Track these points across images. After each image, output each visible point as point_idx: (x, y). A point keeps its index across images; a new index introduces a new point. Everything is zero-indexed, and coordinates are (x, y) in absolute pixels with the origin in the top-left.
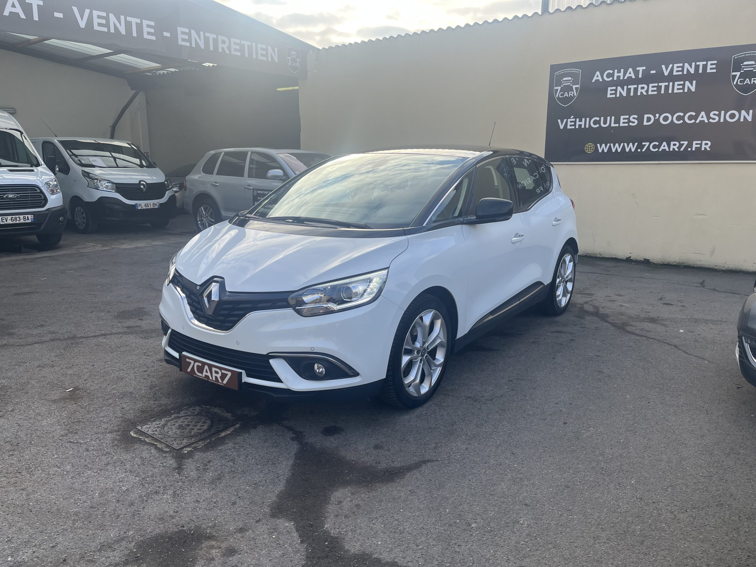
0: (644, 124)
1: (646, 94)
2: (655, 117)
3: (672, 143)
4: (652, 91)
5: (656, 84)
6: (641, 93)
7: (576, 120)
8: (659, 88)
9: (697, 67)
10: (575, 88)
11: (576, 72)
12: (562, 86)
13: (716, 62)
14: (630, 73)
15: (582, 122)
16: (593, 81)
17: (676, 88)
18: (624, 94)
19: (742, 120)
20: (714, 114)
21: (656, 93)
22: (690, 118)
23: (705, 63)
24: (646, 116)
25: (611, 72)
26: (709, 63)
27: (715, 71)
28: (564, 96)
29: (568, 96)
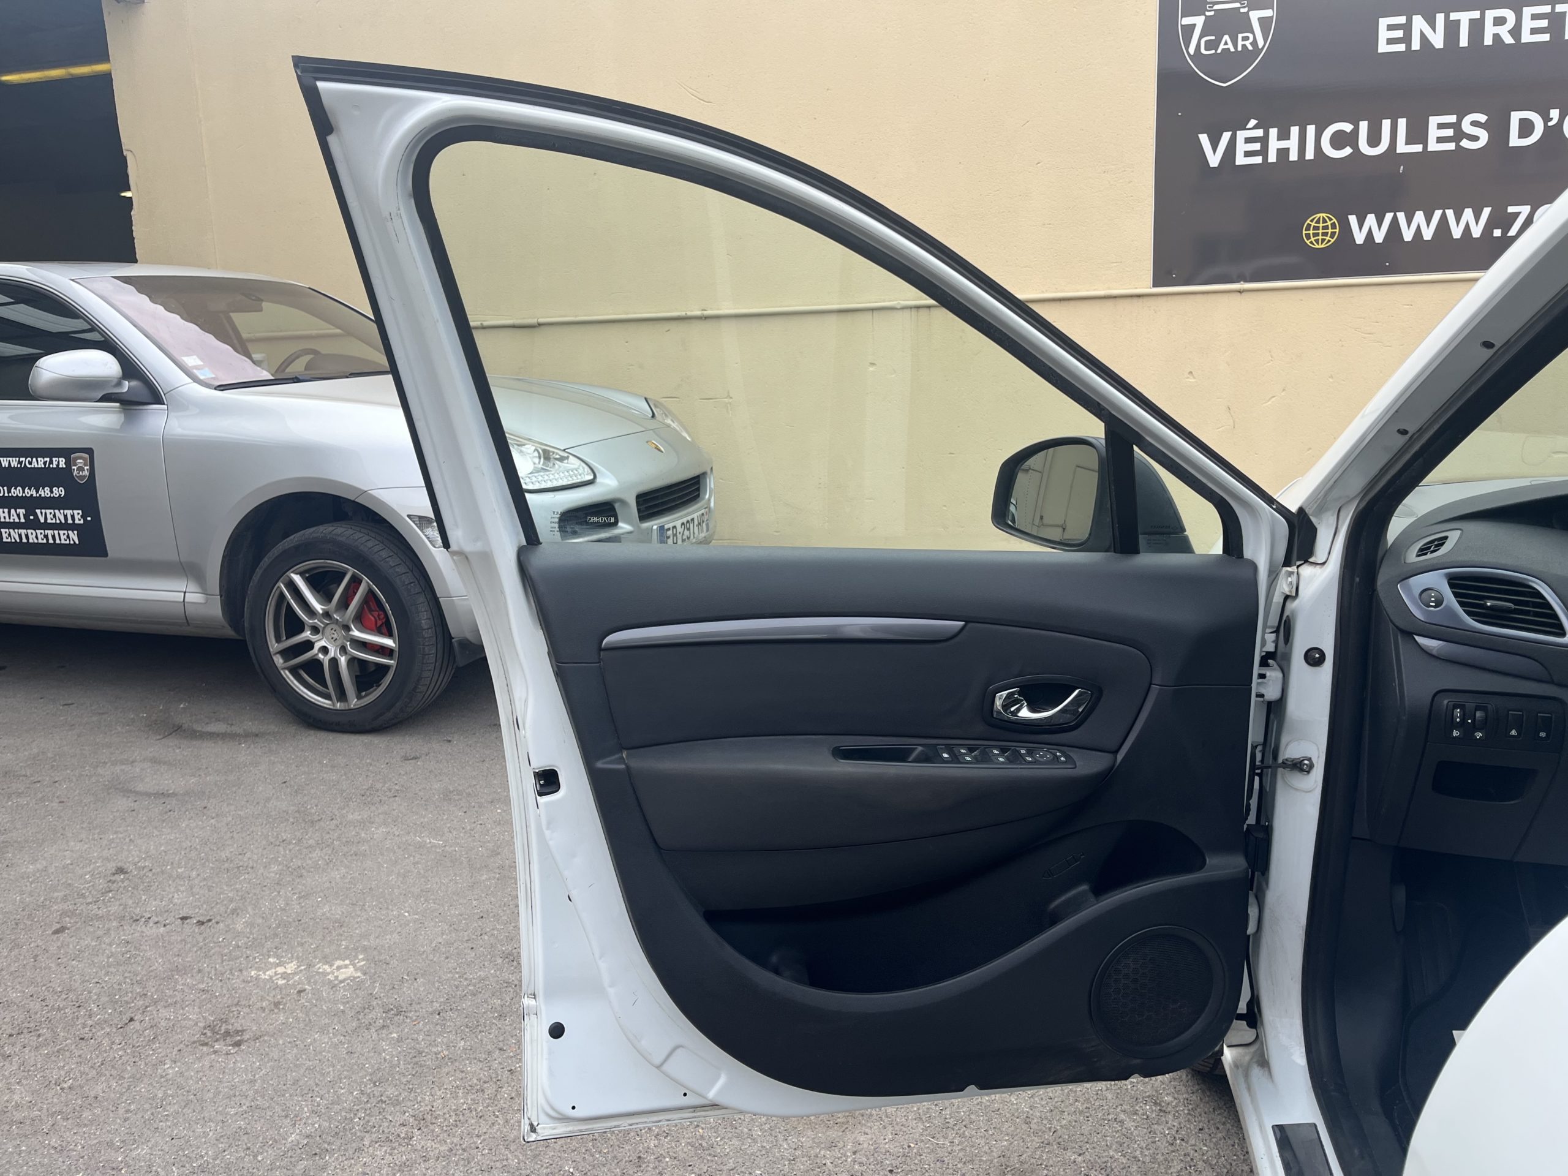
0: (1510, 145)
2: (1547, 118)
4: (1534, 31)
6: (1496, 37)
7: (1266, 134)
10: (1261, 20)
12: (1208, 14)
15: (1289, 139)
18: (1437, 40)
21: (1548, 36)
24: (1517, 116)
28: (1219, 51)
29: (1232, 50)
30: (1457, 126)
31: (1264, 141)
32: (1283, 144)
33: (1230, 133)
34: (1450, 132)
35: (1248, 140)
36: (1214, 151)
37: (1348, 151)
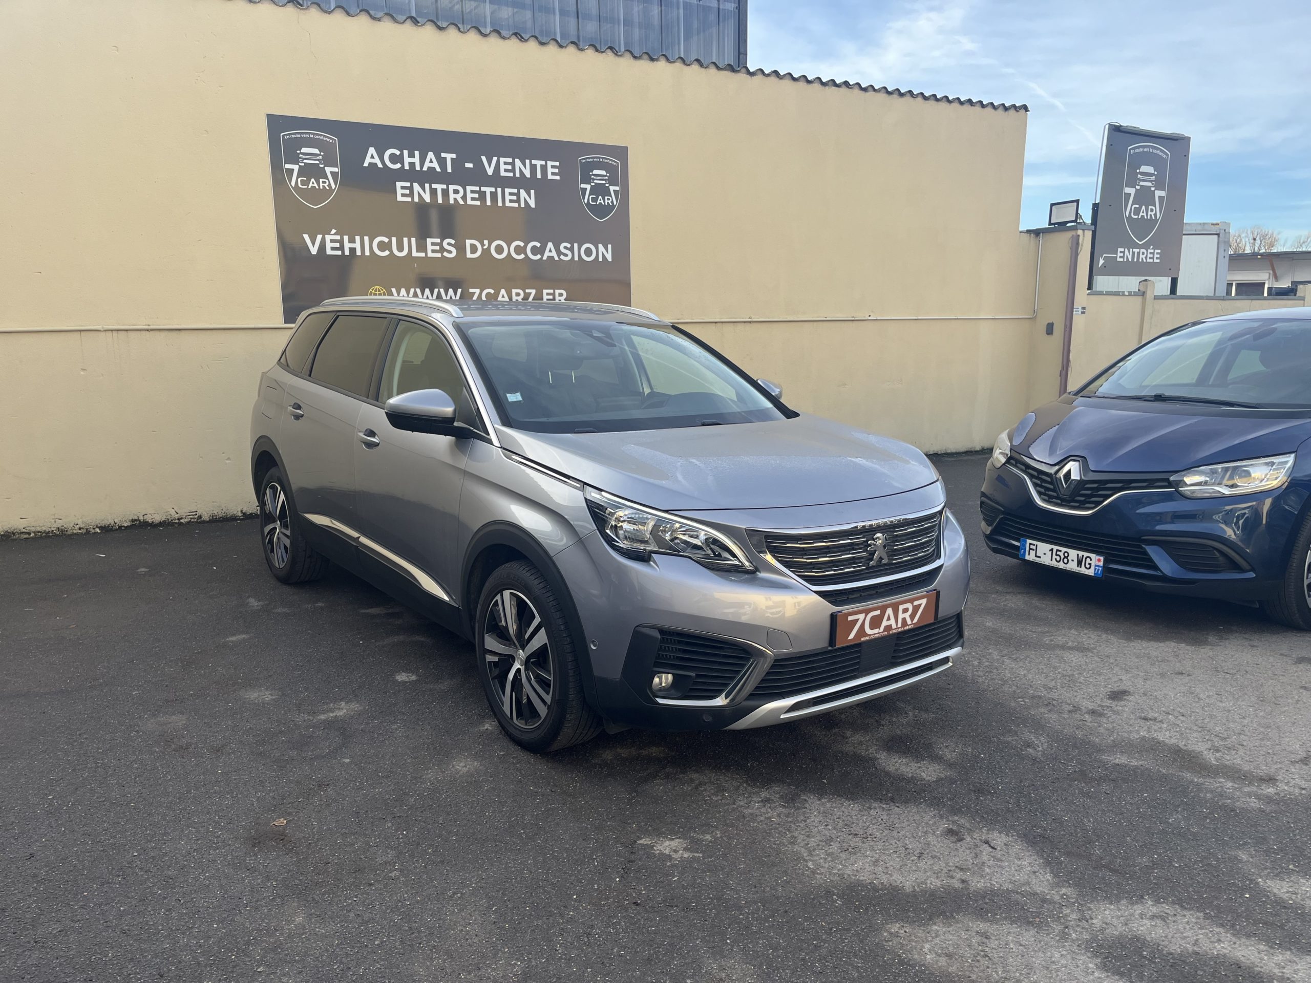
0: (468, 257)
1: (463, 203)
2: (483, 245)
3: (514, 291)
4: (473, 199)
5: (477, 188)
6: (455, 199)
7: (342, 239)
8: (482, 195)
9: (533, 168)
10: (331, 172)
11: (328, 140)
12: (300, 164)
13: (557, 164)
14: (431, 161)
15: (355, 243)
16: (366, 164)
17: (508, 198)
18: (427, 198)
19: (600, 259)
20: (565, 248)
21: (478, 203)
22: (535, 250)
23: (543, 163)
24: (468, 242)
25: (398, 153)
26: (550, 163)
27: (558, 178)
28: (310, 187)
29: (317, 188)
30: (441, 245)
31: (341, 242)
32: (352, 245)
33: (321, 236)
34: (437, 248)
35: (332, 241)
36: (313, 244)
37: (387, 253)
